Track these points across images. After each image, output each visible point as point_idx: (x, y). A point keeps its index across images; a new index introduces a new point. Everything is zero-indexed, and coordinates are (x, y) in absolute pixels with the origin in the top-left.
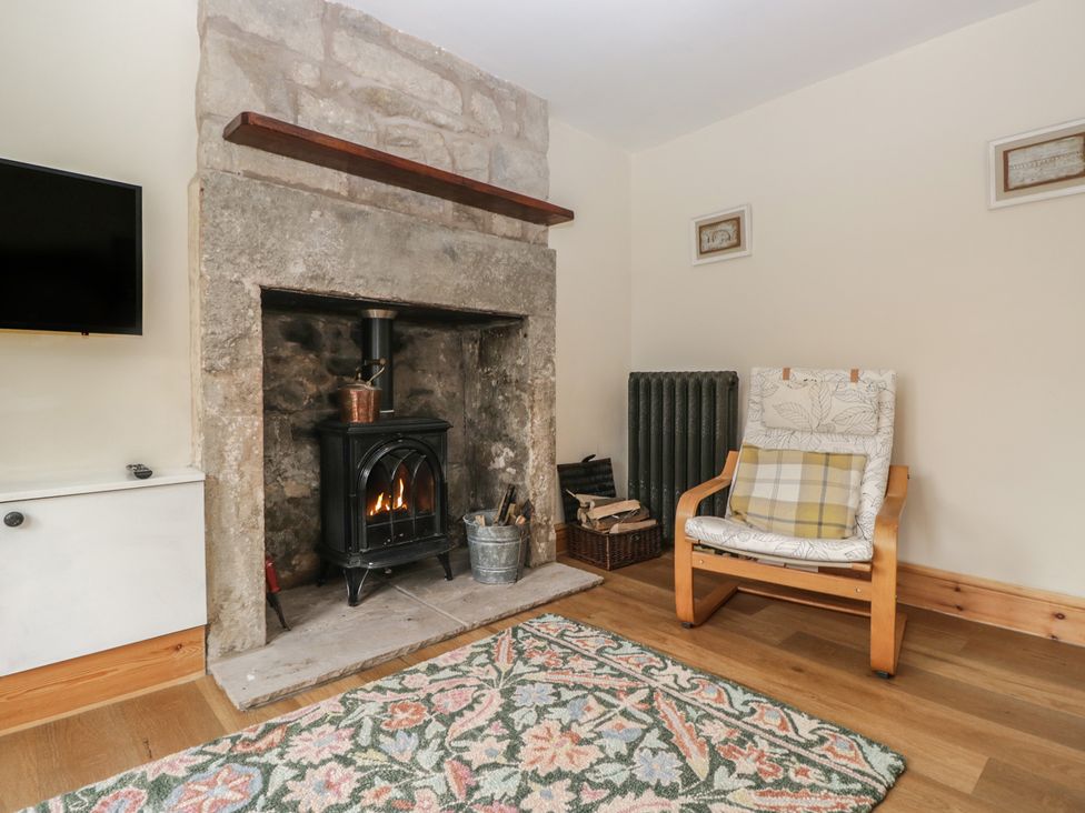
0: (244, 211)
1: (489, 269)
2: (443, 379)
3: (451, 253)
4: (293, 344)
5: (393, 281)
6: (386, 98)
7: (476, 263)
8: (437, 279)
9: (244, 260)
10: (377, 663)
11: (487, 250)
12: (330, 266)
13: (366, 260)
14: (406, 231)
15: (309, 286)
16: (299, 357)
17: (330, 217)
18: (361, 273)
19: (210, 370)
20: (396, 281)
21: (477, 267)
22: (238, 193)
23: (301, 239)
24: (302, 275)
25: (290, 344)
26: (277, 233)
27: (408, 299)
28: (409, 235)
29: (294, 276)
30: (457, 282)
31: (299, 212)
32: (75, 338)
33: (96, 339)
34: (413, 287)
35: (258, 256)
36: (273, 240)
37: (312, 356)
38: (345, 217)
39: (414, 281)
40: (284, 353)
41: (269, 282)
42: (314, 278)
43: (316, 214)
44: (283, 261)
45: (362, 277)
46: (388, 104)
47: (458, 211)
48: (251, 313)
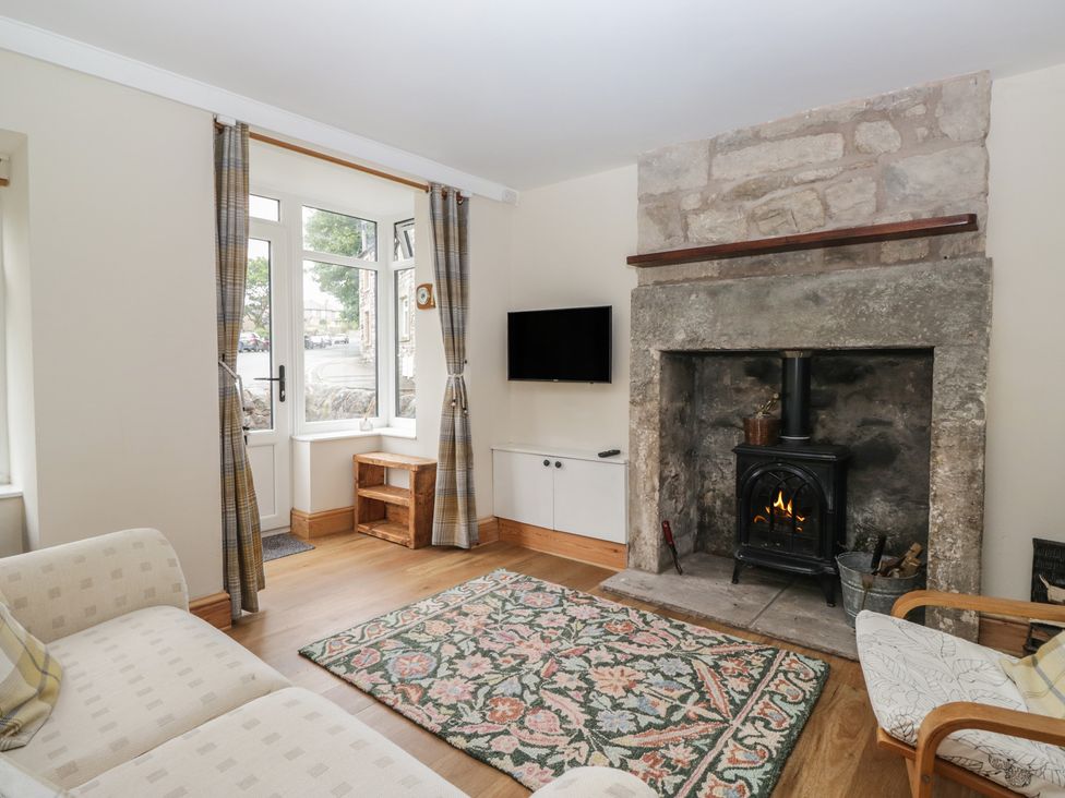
0: (651, 307)
1: (865, 304)
2: (909, 411)
3: (815, 299)
4: (752, 378)
5: (752, 334)
6: (754, 187)
7: (847, 302)
8: (797, 325)
9: (650, 336)
10: (674, 609)
11: (862, 284)
12: (702, 331)
13: (729, 321)
14: (766, 290)
15: (688, 347)
16: (756, 388)
17: (703, 296)
18: (725, 332)
19: (633, 402)
20: (755, 333)
21: (849, 306)
22: (648, 297)
23: (683, 317)
24: (683, 341)
25: (750, 378)
26: (668, 316)
27: (766, 347)
28: (768, 293)
29: (679, 340)
30: (821, 324)
31: (683, 299)
32: (587, 385)
33: (595, 385)
34: (771, 336)
35: (657, 333)
36: (666, 321)
37: (767, 387)
38: (713, 293)
39: (773, 331)
40: (743, 385)
41: (664, 348)
42: (691, 341)
43: (693, 297)
44: (672, 333)
45: (725, 335)
46: (754, 190)
47: (830, 255)
48: (653, 368)
